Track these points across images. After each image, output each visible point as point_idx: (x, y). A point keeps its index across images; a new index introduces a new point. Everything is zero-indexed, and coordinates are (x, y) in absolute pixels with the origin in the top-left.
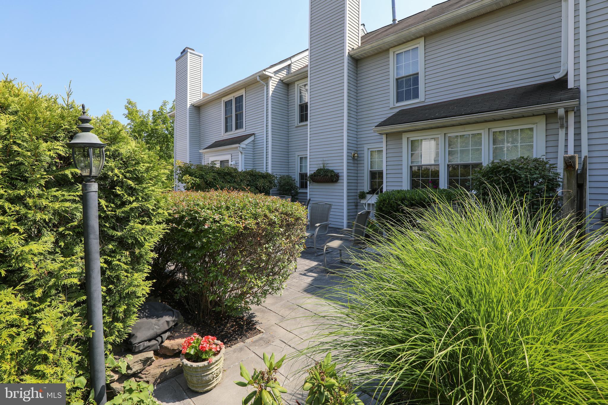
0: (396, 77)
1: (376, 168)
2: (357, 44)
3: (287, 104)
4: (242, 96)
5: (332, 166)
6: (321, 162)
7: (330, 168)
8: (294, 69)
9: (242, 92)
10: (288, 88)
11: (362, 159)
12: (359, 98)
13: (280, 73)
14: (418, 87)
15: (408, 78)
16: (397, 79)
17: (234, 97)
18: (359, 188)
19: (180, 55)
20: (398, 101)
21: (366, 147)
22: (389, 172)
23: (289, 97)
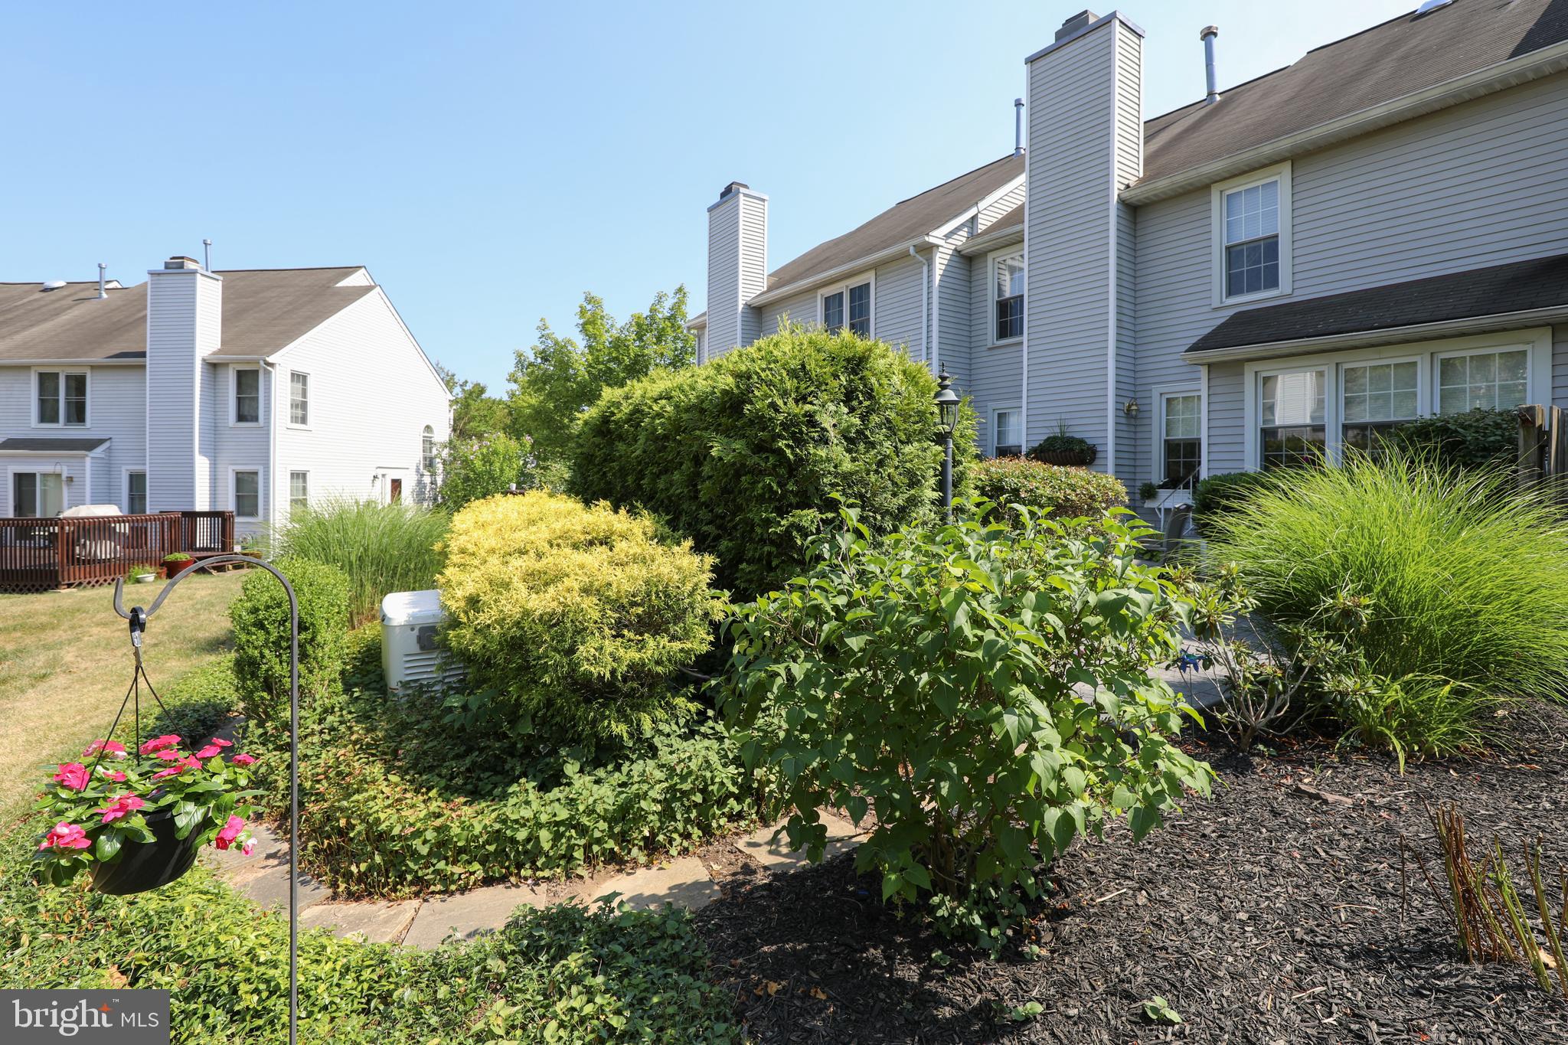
0: (1225, 243)
1: (1179, 435)
2: (1136, 173)
3: (967, 301)
4: (868, 285)
5: (1082, 430)
6: (1054, 423)
7: (1077, 436)
8: (983, 224)
9: (870, 277)
10: (971, 266)
11: (1147, 415)
12: (1139, 287)
13: (955, 237)
14: (1277, 265)
15: (1252, 245)
16: (1228, 248)
17: (847, 286)
18: (1138, 476)
19: (718, 199)
20: (1230, 293)
21: (1156, 390)
22: (1213, 440)
23: (973, 284)
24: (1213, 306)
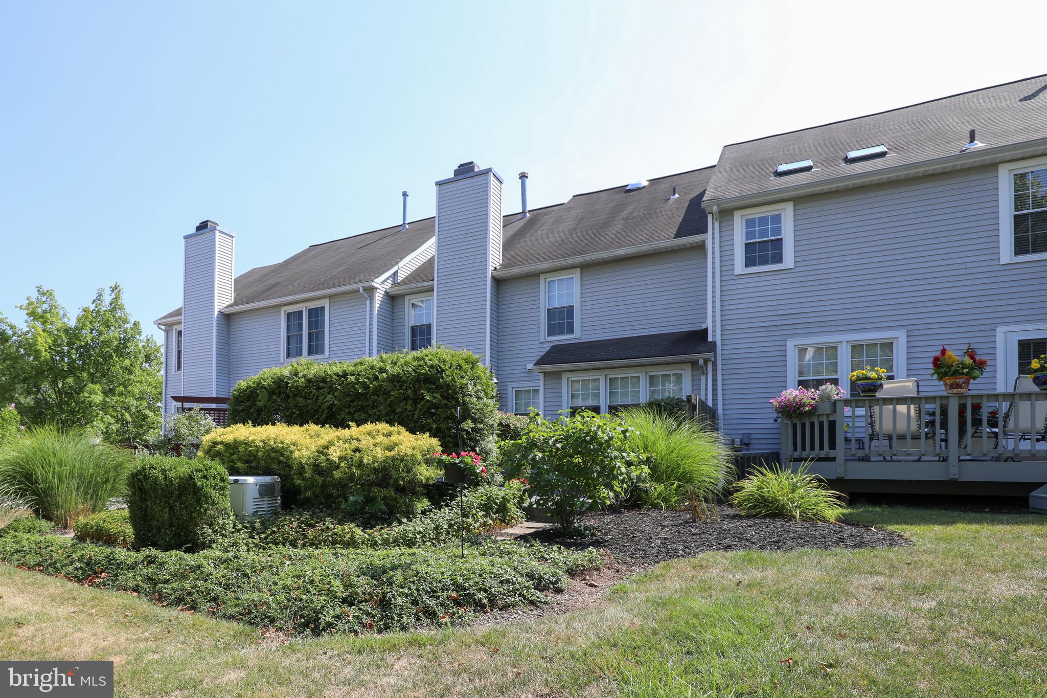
0: (547, 307)
2: (499, 261)
3: (391, 324)
4: (324, 308)
8: (401, 277)
9: (325, 303)
10: (394, 303)
11: (505, 400)
12: (502, 326)
13: (386, 283)
14: (573, 322)
15: (560, 309)
16: (548, 310)
17: (306, 307)
19: (194, 230)
20: (549, 335)
21: (509, 386)
23: (395, 314)
24: (541, 341)
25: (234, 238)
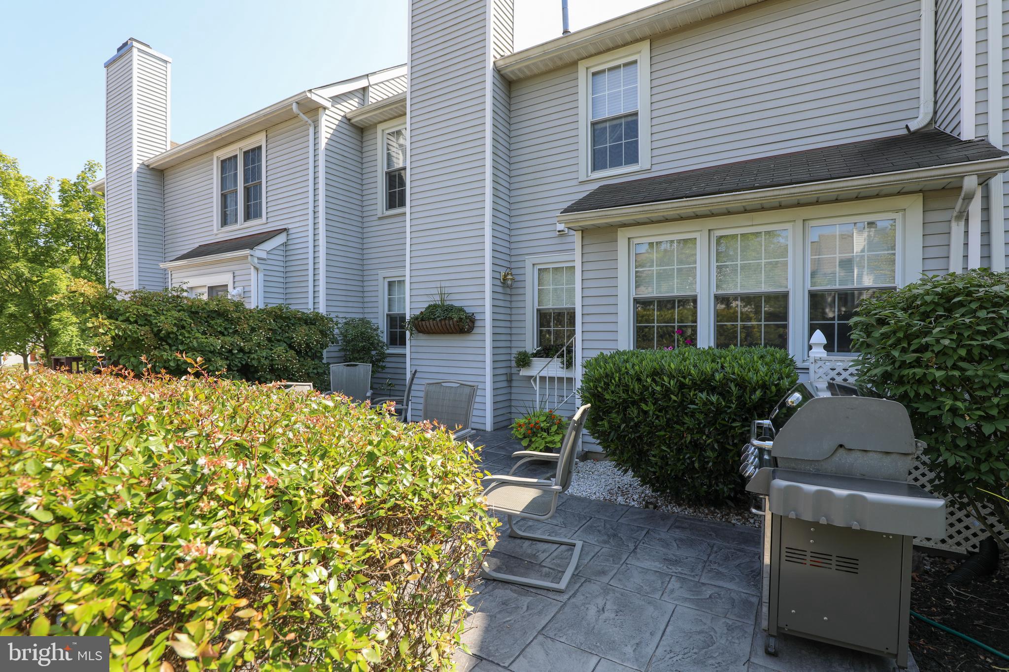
0: (590, 119)
1: (550, 305)
2: (511, 49)
3: (359, 170)
4: (260, 148)
5: (460, 299)
6: (435, 291)
7: (457, 304)
8: (373, 97)
9: (259, 140)
10: (362, 137)
11: (521, 284)
12: (513, 160)
13: (344, 103)
14: (637, 142)
15: (615, 122)
16: (593, 124)
17: (241, 149)
18: (514, 344)
19: (115, 53)
20: (595, 168)
21: (529, 261)
22: (588, 310)
23: (365, 155)
24: (580, 180)
25: (169, 65)
